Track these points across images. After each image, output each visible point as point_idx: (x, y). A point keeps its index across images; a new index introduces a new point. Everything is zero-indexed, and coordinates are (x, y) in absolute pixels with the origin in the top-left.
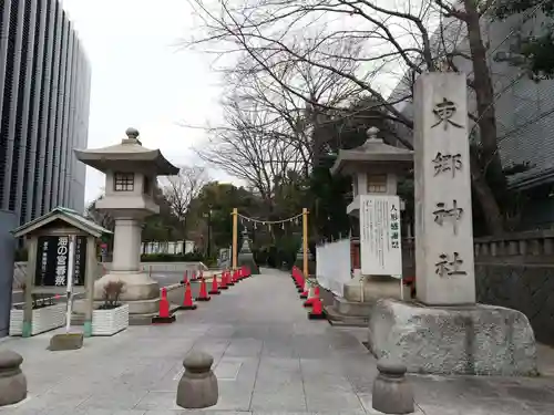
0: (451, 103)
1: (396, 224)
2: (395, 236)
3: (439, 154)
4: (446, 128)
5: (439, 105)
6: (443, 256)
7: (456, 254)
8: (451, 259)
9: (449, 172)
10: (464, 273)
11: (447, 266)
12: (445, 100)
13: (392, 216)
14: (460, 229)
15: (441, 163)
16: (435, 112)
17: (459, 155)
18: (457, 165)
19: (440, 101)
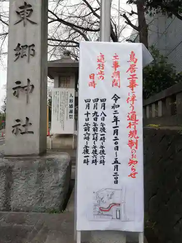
0: (30, 6)
1: (72, 105)
2: (71, 112)
3: (19, 45)
4: (25, 25)
5: (21, 8)
6: (18, 121)
7: (27, 119)
8: (24, 122)
9: (26, 58)
10: (32, 132)
11: (20, 127)
12: (25, 3)
13: (70, 100)
14: (31, 100)
15: (21, 51)
16: (18, 13)
17: (33, 45)
18: (32, 52)
19: (22, 4)
